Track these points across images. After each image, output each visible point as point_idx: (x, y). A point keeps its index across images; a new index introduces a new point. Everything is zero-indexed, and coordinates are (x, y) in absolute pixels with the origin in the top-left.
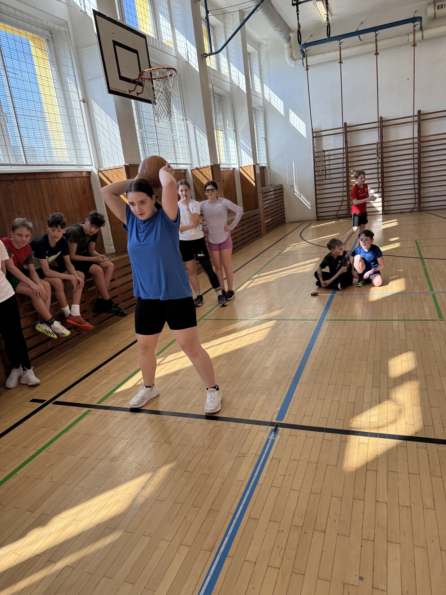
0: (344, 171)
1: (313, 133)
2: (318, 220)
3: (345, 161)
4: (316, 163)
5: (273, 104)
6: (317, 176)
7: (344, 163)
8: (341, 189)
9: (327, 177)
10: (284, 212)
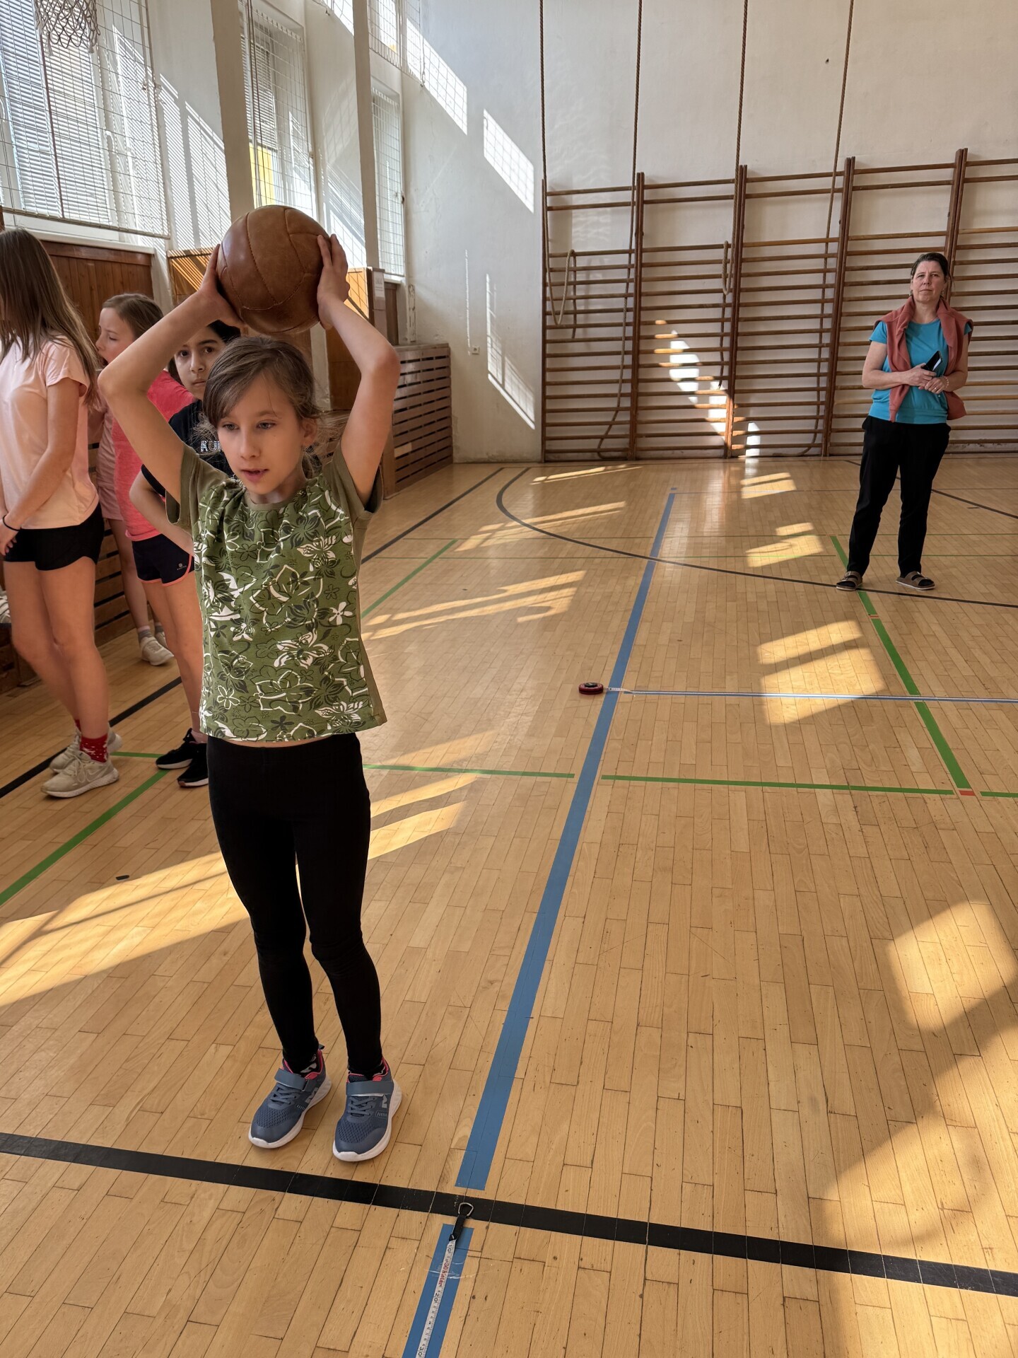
0: (627, 321)
1: (545, 194)
2: (546, 461)
3: (631, 290)
4: (551, 290)
5: (434, 94)
6: (551, 328)
7: (630, 295)
8: (615, 375)
9: (580, 333)
10: (449, 427)
